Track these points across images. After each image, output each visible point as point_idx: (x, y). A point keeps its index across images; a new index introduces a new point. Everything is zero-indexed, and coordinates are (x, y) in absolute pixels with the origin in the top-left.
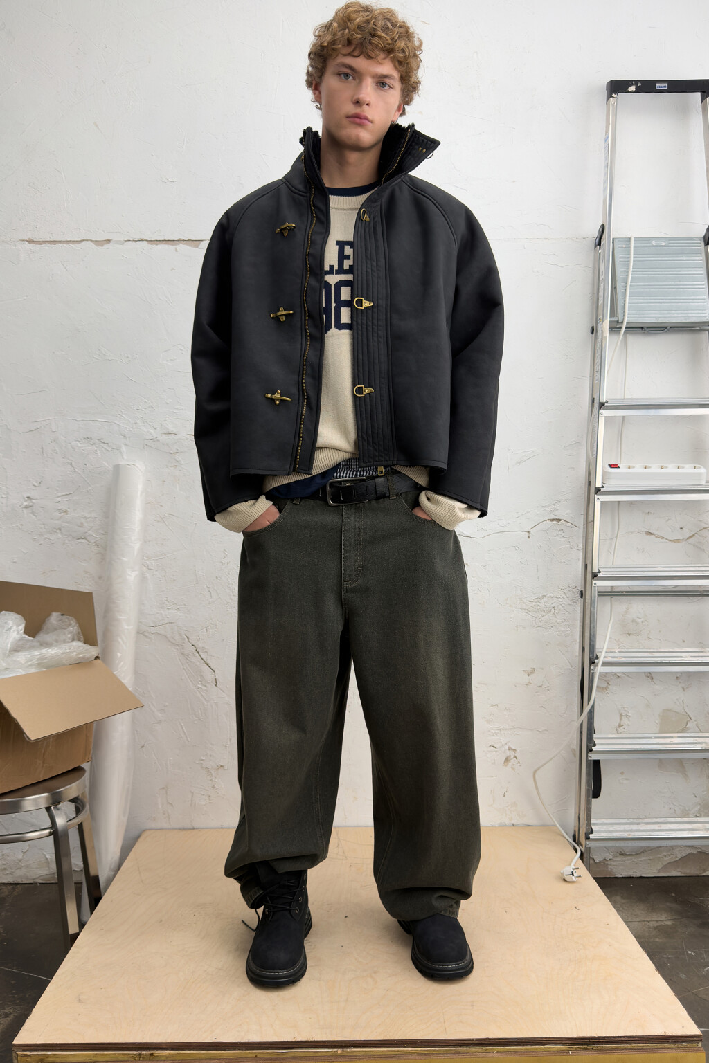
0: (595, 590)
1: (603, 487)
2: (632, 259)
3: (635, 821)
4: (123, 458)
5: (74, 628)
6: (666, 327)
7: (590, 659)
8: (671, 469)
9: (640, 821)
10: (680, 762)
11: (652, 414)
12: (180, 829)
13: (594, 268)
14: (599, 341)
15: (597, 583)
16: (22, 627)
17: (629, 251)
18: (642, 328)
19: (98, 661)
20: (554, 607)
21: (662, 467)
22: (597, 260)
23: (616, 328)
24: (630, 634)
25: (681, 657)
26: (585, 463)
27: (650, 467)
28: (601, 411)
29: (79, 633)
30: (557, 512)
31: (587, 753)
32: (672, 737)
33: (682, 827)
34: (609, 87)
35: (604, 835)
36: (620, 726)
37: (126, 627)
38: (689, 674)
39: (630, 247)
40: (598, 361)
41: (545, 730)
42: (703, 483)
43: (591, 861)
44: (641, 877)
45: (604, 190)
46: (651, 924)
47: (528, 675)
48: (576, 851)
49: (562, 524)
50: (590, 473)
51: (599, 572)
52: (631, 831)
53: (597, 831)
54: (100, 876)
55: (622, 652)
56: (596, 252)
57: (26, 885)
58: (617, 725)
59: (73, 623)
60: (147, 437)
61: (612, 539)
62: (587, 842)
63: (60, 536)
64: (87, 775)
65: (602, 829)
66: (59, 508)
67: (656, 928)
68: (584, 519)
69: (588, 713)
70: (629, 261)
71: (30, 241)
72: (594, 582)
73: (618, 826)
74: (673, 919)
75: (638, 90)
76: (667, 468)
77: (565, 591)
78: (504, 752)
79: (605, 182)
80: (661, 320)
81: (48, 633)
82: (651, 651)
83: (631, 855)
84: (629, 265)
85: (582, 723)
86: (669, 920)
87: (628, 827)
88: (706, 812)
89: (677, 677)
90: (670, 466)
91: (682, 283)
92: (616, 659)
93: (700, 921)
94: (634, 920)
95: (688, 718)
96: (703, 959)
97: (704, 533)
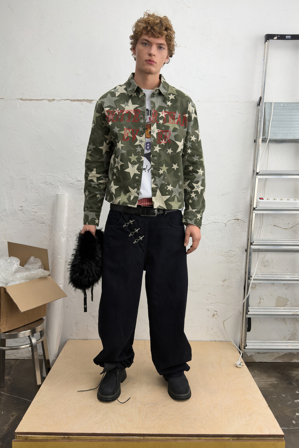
0: (251, 250)
1: (256, 207)
2: (272, 112)
3: (264, 341)
4: (60, 191)
5: (40, 264)
6: (286, 141)
7: (248, 277)
9: (266, 341)
10: (284, 319)
11: (278, 178)
12: (82, 340)
13: (256, 115)
14: (257, 146)
15: (253, 247)
16: (19, 263)
17: (271, 108)
18: (275, 141)
19: (49, 276)
20: (235, 255)
21: (281, 200)
22: (258, 111)
23: (264, 140)
24: (265, 266)
25: (286, 277)
26: (250, 196)
27: (276, 199)
28: (257, 176)
29: (42, 265)
30: (237, 216)
31: (246, 314)
32: (280, 309)
33: (283, 344)
34: (266, 38)
35: (251, 347)
36: (260, 303)
37: (61, 261)
39: (272, 106)
40: (256, 154)
41: (229, 304)
42: (298, 206)
43: (246, 356)
44: (266, 362)
45: (262, 82)
46: (268, 383)
47: (223, 282)
48: (240, 353)
49: (239, 221)
50: (252, 201)
51: (254, 242)
52: (262, 346)
53: (249, 345)
54: (50, 359)
55: (262, 275)
56: (257, 108)
57: (21, 360)
58: (259, 302)
59: (40, 261)
60: (70, 182)
61: (259, 228)
62: (245, 350)
63: (34, 222)
64: (45, 321)
65: (251, 345)
66: (34, 211)
67: (270, 384)
68: (248, 219)
69: (247, 299)
70: (271, 112)
71: (21, 99)
72: (251, 246)
73: (257, 343)
74: (277, 381)
75: (278, 39)
76: (283, 200)
77: (239, 248)
78: (213, 312)
79: (262, 78)
80: (283, 138)
81: (29, 264)
82: (273, 274)
83: (262, 354)
84: (271, 114)
85: (244, 302)
86: (276, 381)
87: (261, 344)
88: (293, 337)
89: (284, 284)
90: (284, 199)
91: (293, 122)
92: (259, 278)
93: (288, 382)
94: (262, 381)
95: (288, 300)
96: (289, 398)
97: (298, 226)
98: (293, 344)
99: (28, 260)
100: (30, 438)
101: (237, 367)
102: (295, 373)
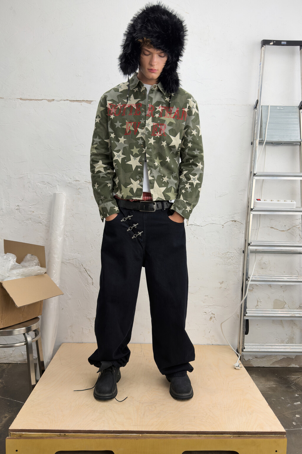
0: (249, 250)
1: (254, 208)
2: (269, 114)
3: (262, 344)
4: (57, 191)
5: (37, 261)
6: (282, 143)
7: (246, 278)
8: (282, 202)
9: (264, 344)
10: (281, 321)
11: (275, 179)
12: (77, 343)
13: (253, 117)
14: (254, 148)
15: (250, 247)
16: (15, 259)
17: (268, 111)
18: (272, 143)
19: (46, 274)
20: (232, 257)
21: (278, 201)
22: (255, 114)
23: (261, 143)
24: (262, 268)
25: (283, 278)
26: (247, 198)
27: (273, 201)
28: (254, 177)
29: (38, 263)
30: (235, 218)
31: (244, 316)
32: (278, 311)
33: (281, 347)
34: (262, 43)
35: (249, 350)
36: (257, 306)
37: (57, 260)
38: (286, 285)
39: (268, 109)
40: (253, 156)
41: (227, 306)
42: (295, 208)
43: (244, 360)
44: (264, 367)
45: (259, 86)
46: (267, 386)
47: (221, 284)
48: (238, 356)
49: (237, 223)
50: (249, 202)
51: (251, 243)
52: (260, 348)
53: (247, 348)
54: (44, 361)
55: (259, 276)
56: (254, 111)
57: (14, 364)
58: (256, 305)
59: (36, 258)
60: (68, 182)
61: (257, 229)
62: (242, 352)
63: (31, 222)
64: (40, 320)
65: (249, 348)
66: (31, 210)
67: (269, 388)
68: (246, 221)
69: (244, 300)
70: (268, 115)
71: (21, 99)
72: (249, 247)
73: (255, 346)
74: (276, 385)
75: (274, 44)
76: (280, 201)
77: (236, 250)
78: (210, 315)
79: (259, 82)
80: (280, 140)
81: (26, 262)
82: (271, 275)
83: (260, 358)
84: (267, 117)
85: (242, 304)
86: (274, 385)
87: (259, 347)
88: (291, 340)
89: (281, 286)
91: (289, 125)
92: (256, 279)
93: (287, 385)
94: (260, 384)
95: (285, 303)
96: (288, 401)
97: (294, 228)
98: (291, 347)
99: (24, 257)
100: (24, 436)
101: (235, 368)
102: (293, 377)
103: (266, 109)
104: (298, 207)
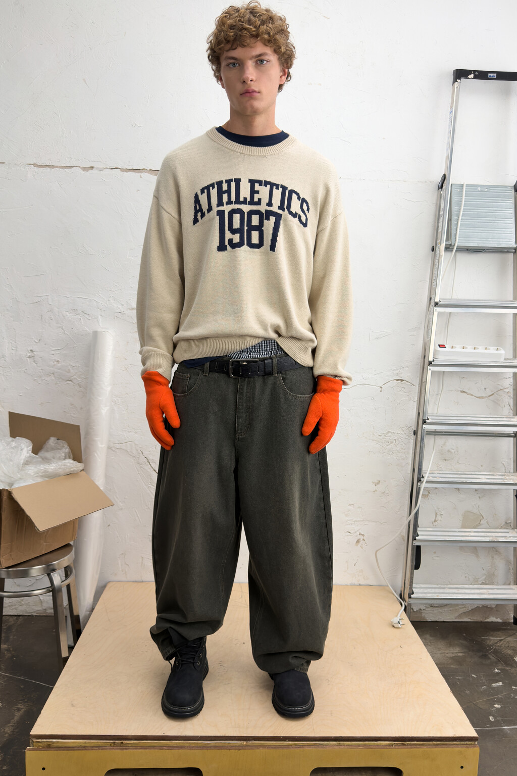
0: (424, 430)
1: (434, 361)
2: (464, 200)
3: (442, 586)
4: (100, 326)
5: (67, 450)
6: (485, 250)
7: (418, 478)
8: (481, 350)
9: (445, 586)
10: (475, 548)
11: (470, 311)
12: (133, 582)
13: (437, 204)
14: (437, 258)
15: (426, 427)
16: (30, 448)
17: (462, 194)
18: (467, 249)
19: (83, 473)
20: (395, 440)
21: (475, 348)
22: (439, 199)
23: (449, 248)
24: (445, 460)
25: (479, 479)
26: (422, 341)
27: (467, 348)
28: (435, 308)
29: (69, 453)
30: (401, 375)
31: (413, 541)
32: (470, 532)
33: (473, 591)
34: (455, 75)
35: (421, 596)
36: (435, 521)
37: (101, 446)
39: (462, 191)
40: (435, 272)
41: (385, 522)
42: (502, 360)
43: (411, 610)
44: (444, 622)
45: (447, 149)
46: (448, 655)
47: (376, 485)
48: (402, 605)
49: (404, 383)
50: (425, 350)
51: (428, 419)
52: (439, 593)
53: (417, 593)
55: (440, 473)
56: (438, 193)
57: (26, 617)
58: (433, 520)
59: (66, 446)
60: (117, 311)
61: (437, 395)
62: (410, 600)
63: (53, 378)
64: (73, 548)
65: (420, 592)
66: (53, 359)
67: (452, 658)
68: (420, 380)
69: (415, 514)
70: (461, 201)
71: (35, 165)
72: (424, 426)
73: (431, 590)
74: (464, 652)
75: (475, 77)
76: (478, 349)
77: (403, 429)
78: (357, 536)
79: (448, 143)
80: (480, 245)
81: (47, 451)
82: (459, 473)
83: (438, 607)
84: (461, 204)
85: (410, 520)
86: (462, 652)
87: (437, 591)
88: (489, 580)
89: (476, 490)
90: (480, 347)
91: (497, 219)
92: (435, 479)
93: (481, 654)
94: (438, 652)
95: (482, 518)
96: (482, 680)
97: (500, 392)
98: (491, 591)
99: (45, 443)
100: (56, 745)
102: (493, 640)
103: (459, 190)
104: (507, 359)
